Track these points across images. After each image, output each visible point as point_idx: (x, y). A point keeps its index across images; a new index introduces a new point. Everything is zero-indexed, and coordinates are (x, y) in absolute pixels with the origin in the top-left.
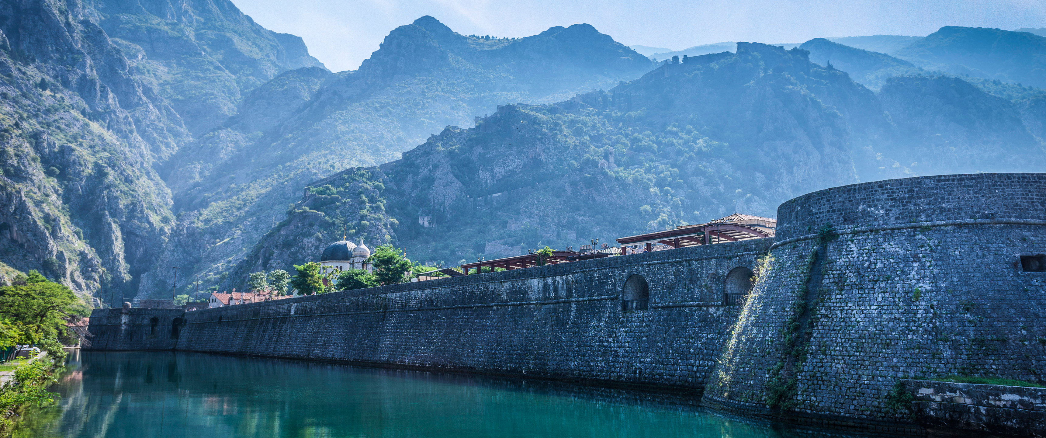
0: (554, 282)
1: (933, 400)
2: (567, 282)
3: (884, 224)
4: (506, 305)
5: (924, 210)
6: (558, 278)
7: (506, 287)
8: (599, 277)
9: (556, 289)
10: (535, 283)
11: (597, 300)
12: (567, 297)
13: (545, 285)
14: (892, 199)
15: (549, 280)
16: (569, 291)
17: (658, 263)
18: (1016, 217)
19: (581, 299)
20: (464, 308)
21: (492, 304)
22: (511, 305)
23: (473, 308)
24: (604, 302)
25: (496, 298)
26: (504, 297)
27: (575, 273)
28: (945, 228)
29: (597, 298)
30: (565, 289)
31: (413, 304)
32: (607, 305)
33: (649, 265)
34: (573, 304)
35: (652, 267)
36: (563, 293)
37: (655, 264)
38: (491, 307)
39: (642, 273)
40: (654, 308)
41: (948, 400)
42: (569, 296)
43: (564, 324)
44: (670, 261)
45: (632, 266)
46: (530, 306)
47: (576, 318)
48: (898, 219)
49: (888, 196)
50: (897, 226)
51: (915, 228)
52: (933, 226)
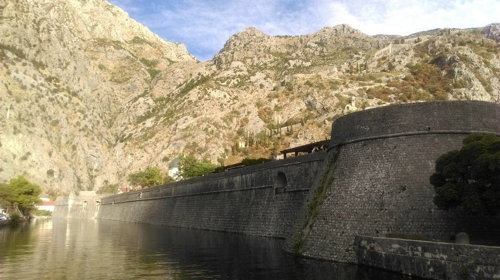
0: (246, 178)
1: (366, 248)
2: (251, 176)
3: (368, 136)
4: (225, 192)
5: (390, 126)
6: (248, 175)
7: (225, 181)
8: (265, 174)
9: (246, 182)
10: (238, 178)
11: (264, 188)
12: (251, 186)
13: (242, 179)
14: (374, 120)
15: (244, 176)
16: (252, 182)
17: (291, 165)
18: (445, 129)
19: (256, 187)
20: (208, 194)
21: (219, 191)
22: (227, 192)
23: (211, 193)
24: (267, 189)
25: (221, 187)
26: (225, 187)
27: (255, 172)
28: (401, 137)
29: (263, 186)
30: (250, 181)
31: (187, 192)
32: (268, 190)
33: (287, 166)
34: (254, 190)
35: (288, 167)
36: (250, 184)
37: (289, 165)
38: (218, 193)
39: (284, 171)
40: (288, 192)
41: (372, 248)
42: (252, 185)
43: (249, 202)
44: (296, 163)
45: (279, 167)
46: (235, 192)
47: (254, 199)
48: (375, 133)
49: (372, 119)
50: (374, 137)
51: (384, 138)
52: (394, 137)
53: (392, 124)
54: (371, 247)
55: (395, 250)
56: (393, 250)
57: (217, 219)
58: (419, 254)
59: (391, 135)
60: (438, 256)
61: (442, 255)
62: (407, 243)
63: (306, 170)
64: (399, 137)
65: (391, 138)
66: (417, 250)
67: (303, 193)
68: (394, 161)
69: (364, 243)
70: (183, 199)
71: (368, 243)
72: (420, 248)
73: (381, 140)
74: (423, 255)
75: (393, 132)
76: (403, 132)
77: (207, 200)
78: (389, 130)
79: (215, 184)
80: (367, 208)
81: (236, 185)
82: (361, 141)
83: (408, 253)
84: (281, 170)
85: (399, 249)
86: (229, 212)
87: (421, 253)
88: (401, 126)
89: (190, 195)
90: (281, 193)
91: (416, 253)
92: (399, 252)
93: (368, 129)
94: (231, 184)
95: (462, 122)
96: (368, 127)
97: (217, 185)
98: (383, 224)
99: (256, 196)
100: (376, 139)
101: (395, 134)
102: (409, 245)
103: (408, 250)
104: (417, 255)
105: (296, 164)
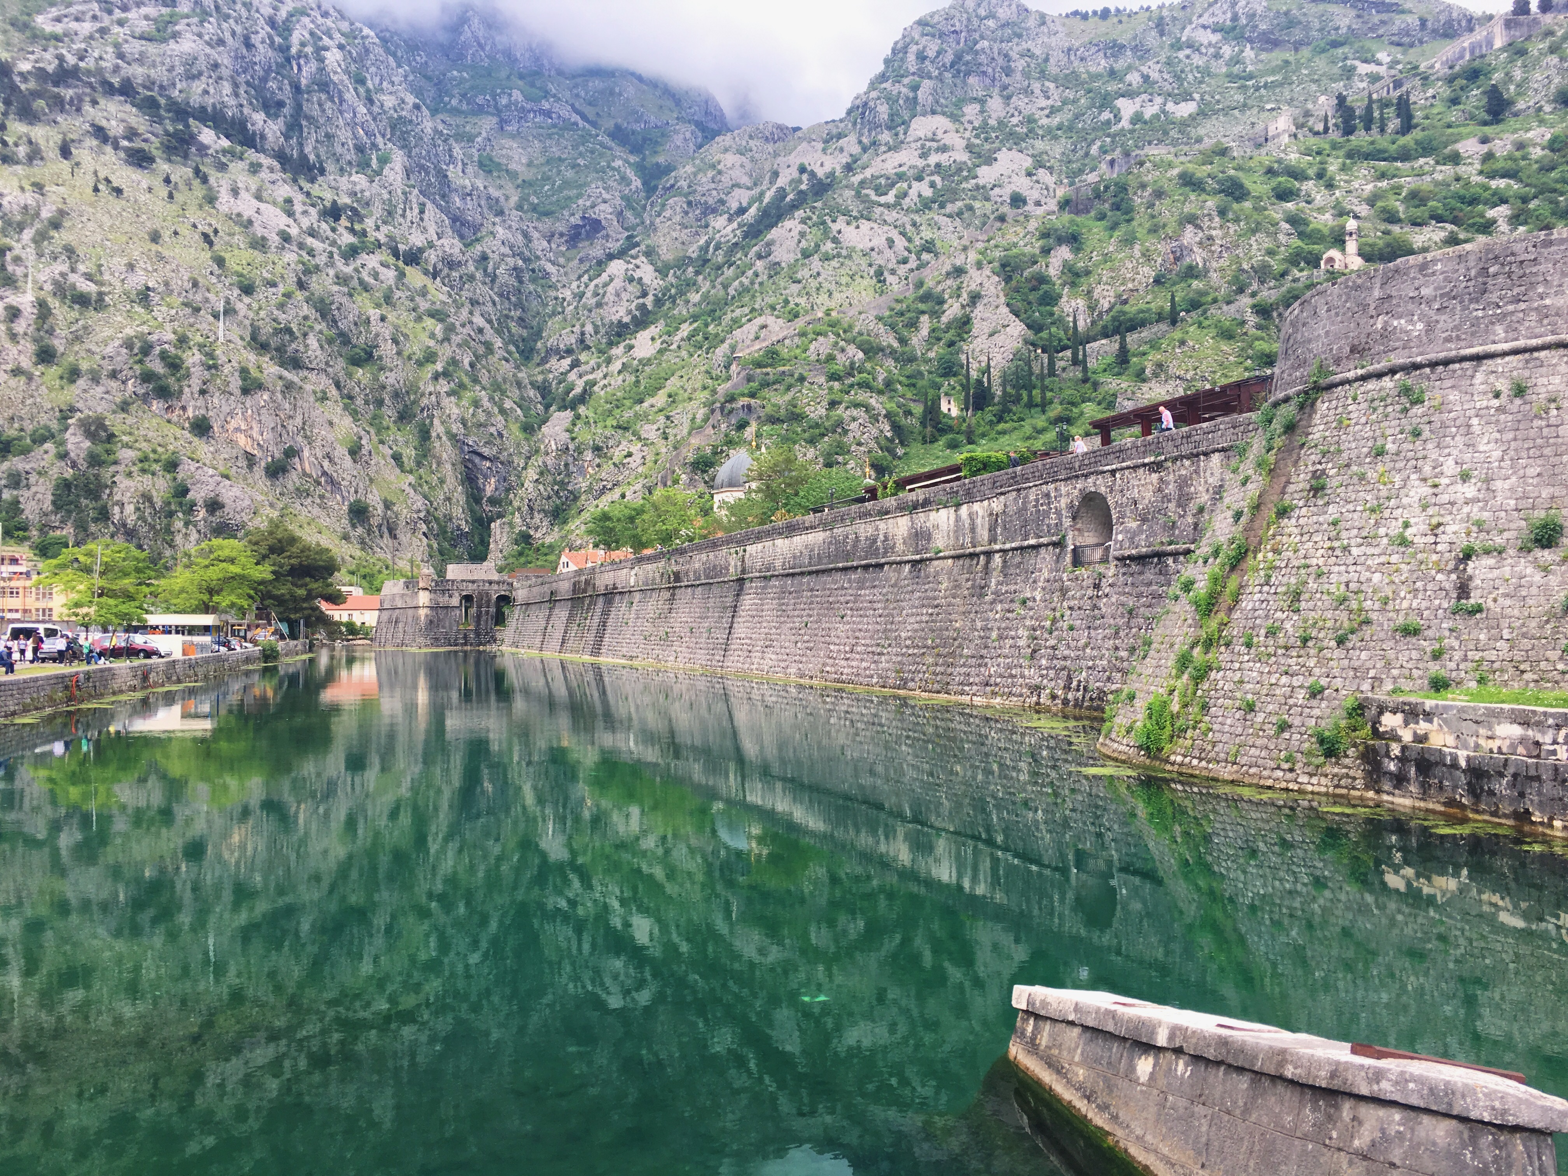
1: (1399, 739)
2: (990, 509)
3: (1420, 353)
5: (1505, 315)
6: (976, 506)
7: (901, 527)
8: (1037, 500)
9: (973, 530)
10: (943, 518)
11: (1032, 547)
12: (990, 543)
14: (1442, 296)
15: (964, 510)
16: (993, 529)
17: (1128, 468)
19: (1008, 546)
20: (845, 569)
21: (883, 561)
22: (909, 562)
23: (857, 568)
24: (1043, 550)
25: (889, 548)
26: (900, 547)
27: (1002, 494)
28: (1543, 354)
29: (1032, 542)
30: (987, 526)
31: (778, 564)
32: (1047, 556)
33: (1113, 472)
34: (997, 556)
35: (1118, 475)
36: (984, 534)
37: (1122, 469)
38: (880, 566)
39: (1103, 490)
40: (1117, 559)
41: (1421, 739)
42: (993, 540)
43: (981, 596)
44: (1146, 461)
45: (1086, 476)
46: (936, 563)
47: (999, 583)
48: (1448, 340)
49: (1436, 289)
50: (1442, 355)
51: (1478, 358)
52: (1515, 352)
54: (1415, 735)
55: (1508, 742)
56: (1497, 742)
57: (879, 650)
59: (1506, 346)
62: (1550, 721)
63: (1183, 483)
64: (1536, 354)
65: (1506, 359)
67: (1170, 561)
68: (1515, 439)
69: (1390, 721)
70: (764, 588)
71: (1406, 723)
73: (1466, 365)
75: (1511, 335)
76: (1553, 333)
77: (843, 588)
78: (1499, 330)
79: (867, 538)
80: (1405, 604)
81: (940, 541)
82: (1393, 371)
83: (1554, 753)
84: (1092, 484)
85: (1522, 740)
86: (916, 626)
88: (1544, 314)
89: (788, 575)
90: (1089, 564)
92: (1521, 750)
93: (1420, 326)
94: (920, 536)
96: (1420, 320)
97: (875, 541)
98: (1465, 659)
99: (1005, 575)
100: (1446, 362)
101: (1521, 343)
103: (1555, 742)
105: (1144, 465)
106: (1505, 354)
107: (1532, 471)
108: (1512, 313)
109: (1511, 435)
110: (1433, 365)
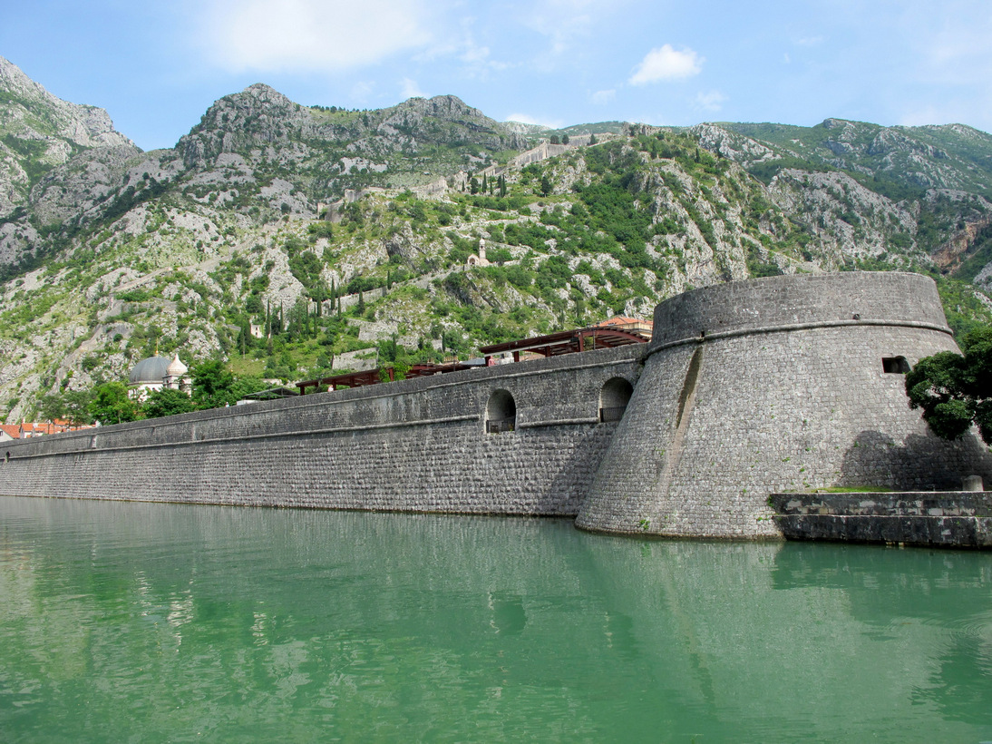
0: (406, 402)
1: (800, 513)
2: (422, 399)
3: (759, 326)
4: (348, 431)
5: (797, 310)
6: (411, 397)
7: (348, 409)
8: (458, 394)
9: (408, 411)
10: (384, 403)
11: (456, 421)
12: (422, 419)
14: (766, 299)
15: (400, 399)
16: (424, 410)
17: (527, 375)
18: (879, 318)
20: (300, 435)
21: (332, 430)
22: (355, 431)
24: (464, 423)
25: (338, 422)
26: (347, 421)
27: (430, 390)
28: (816, 330)
29: (456, 418)
30: (419, 408)
32: (469, 426)
33: (514, 378)
34: (429, 427)
35: (518, 380)
36: (417, 414)
37: (522, 376)
38: (331, 433)
39: (508, 388)
40: (521, 428)
41: (814, 512)
42: (424, 417)
43: (419, 450)
44: (539, 372)
45: (495, 380)
46: (378, 431)
47: (432, 443)
48: (772, 320)
49: (763, 295)
50: (772, 327)
51: (788, 330)
52: (805, 328)
53: (799, 307)
54: (810, 511)
55: (867, 510)
56: (861, 510)
57: (335, 486)
58: (918, 512)
59: (799, 325)
60: (955, 512)
61: (963, 509)
62: (891, 498)
63: (565, 385)
64: (813, 330)
65: (801, 331)
66: (914, 506)
69: (793, 505)
70: (225, 448)
71: (803, 505)
72: (919, 503)
73: (783, 333)
74: (924, 512)
75: (801, 320)
76: (819, 320)
77: (298, 448)
78: (796, 317)
79: (318, 417)
81: (380, 417)
82: (746, 334)
83: (894, 512)
84: (500, 385)
85: (876, 508)
86: (366, 471)
87: (922, 511)
88: (814, 311)
89: (247, 440)
91: (910, 511)
92: (874, 512)
93: (757, 313)
94: (364, 415)
95: (899, 308)
96: (756, 310)
99: (436, 439)
100: (774, 331)
101: (807, 324)
102: (896, 501)
103: (894, 507)
104: (913, 514)
106: (801, 329)
107: (825, 384)
108: (800, 310)
109: (811, 367)
110: (767, 332)
